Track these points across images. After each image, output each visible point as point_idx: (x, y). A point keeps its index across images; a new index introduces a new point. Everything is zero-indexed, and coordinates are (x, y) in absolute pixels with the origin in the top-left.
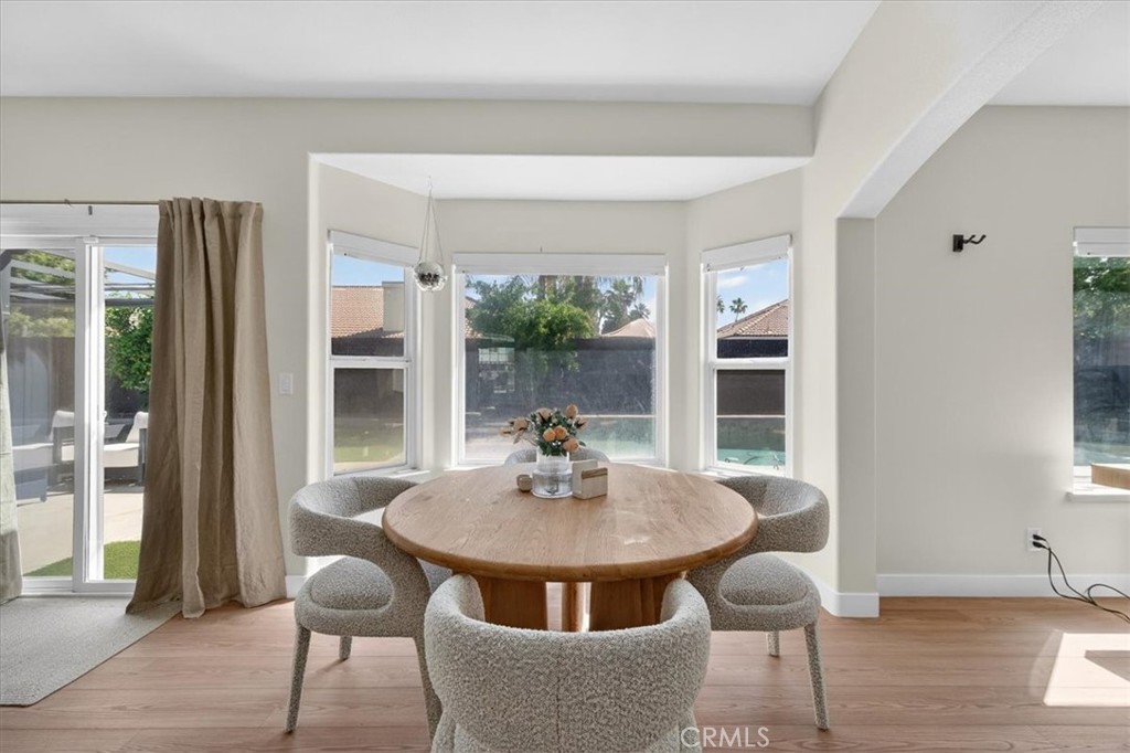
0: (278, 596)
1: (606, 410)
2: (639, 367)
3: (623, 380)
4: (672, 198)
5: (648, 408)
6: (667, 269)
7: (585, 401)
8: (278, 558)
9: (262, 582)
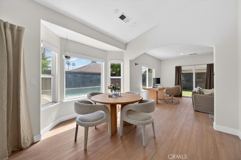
0: (32, 143)
1: (94, 86)
2: (99, 78)
3: (96, 80)
4: (102, 49)
5: (100, 85)
6: (104, 62)
7: (90, 84)
8: (31, 132)
9: (28, 140)
